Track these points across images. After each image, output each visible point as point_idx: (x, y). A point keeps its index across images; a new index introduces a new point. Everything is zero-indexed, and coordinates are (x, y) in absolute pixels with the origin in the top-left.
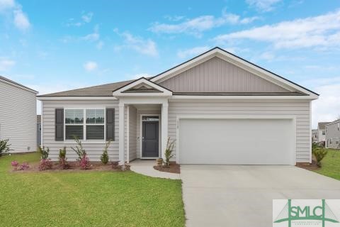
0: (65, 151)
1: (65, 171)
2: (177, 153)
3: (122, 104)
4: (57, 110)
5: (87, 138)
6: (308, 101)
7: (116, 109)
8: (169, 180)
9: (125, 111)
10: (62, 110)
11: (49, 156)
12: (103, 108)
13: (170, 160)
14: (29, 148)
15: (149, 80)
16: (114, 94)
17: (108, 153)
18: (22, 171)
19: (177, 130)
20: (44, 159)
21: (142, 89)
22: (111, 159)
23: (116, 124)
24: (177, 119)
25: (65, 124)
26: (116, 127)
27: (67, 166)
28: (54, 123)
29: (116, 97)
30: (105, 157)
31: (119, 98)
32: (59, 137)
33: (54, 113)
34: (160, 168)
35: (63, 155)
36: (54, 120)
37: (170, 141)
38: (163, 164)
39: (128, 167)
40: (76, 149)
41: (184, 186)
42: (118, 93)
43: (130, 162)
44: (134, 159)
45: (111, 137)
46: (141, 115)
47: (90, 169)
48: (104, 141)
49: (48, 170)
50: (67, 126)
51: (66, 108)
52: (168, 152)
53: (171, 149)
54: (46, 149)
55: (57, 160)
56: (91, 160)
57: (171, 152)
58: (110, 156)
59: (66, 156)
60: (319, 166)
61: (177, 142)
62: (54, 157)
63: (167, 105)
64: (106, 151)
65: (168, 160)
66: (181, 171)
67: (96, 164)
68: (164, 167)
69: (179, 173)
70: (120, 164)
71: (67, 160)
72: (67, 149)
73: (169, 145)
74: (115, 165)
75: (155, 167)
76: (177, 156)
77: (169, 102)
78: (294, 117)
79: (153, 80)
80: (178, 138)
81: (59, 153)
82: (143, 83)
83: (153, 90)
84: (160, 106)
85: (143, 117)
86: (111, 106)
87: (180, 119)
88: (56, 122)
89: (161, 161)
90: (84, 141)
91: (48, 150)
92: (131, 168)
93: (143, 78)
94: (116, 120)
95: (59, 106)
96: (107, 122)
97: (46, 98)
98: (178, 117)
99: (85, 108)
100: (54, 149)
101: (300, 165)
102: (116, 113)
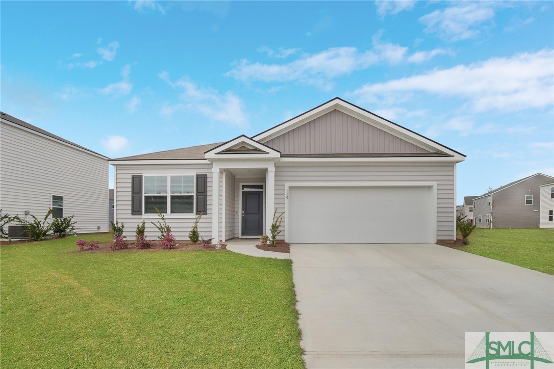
0: (144, 227)
1: (143, 250)
2: (286, 228)
3: (216, 169)
4: (133, 177)
5: (172, 212)
6: (452, 164)
7: (208, 175)
8: (276, 260)
9: (220, 177)
10: (140, 177)
11: (124, 234)
12: (193, 173)
13: (278, 238)
14: (99, 228)
15: (251, 139)
16: (207, 156)
17: (199, 230)
18: (89, 251)
19: (287, 201)
20: (118, 237)
21: (242, 149)
22: (203, 236)
23: (208, 193)
24: (287, 188)
25: (144, 195)
26: (208, 198)
27: (146, 246)
28: (130, 194)
29: (209, 159)
30: (194, 236)
31: (213, 161)
32: (136, 211)
33: (130, 181)
34: (264, 247)
35: (141, 232)
36: (130, 189)
37: (277, 215)
38: (268, 242)
39: (224, 247)
40: (158, 225)
41: (294, 266)
42: (211, 155)
43: (226, 241)
44: (232, 238)
45: (202, 210)
46: (241, 184)
47: (176, 248)
48: (193, 215)
49: (123, 251)
50: (146, 197)
51: (146, 174)
52: (275, 228)
53: (278, 224)
54: (120, 225)
55: (134, 239)
56: (177, 239)
57: (278, 227)
58: (201, 234)
59: (145, 234)
60: (465, 243)
61: (286, 215)
62: (130, 235)
63: (274, 169)
64: (196, 227)
65: (274, 237)
66: (291, 250)
67: (183, 244)
68: (269, 246)
69: (289, 252)
70: (214, 242)
71: (147, 239)
72: (146, 225)
73: (275, 219)
74: (207, 244)
75: (258, 247)
76: (286, 233)
77: (276, 167)
78: (435, 184)
79: (256, 139)
80: (287, 210)
81: (136, 229)
82: (243, 142)
83: (257, 151)
84: (264, 172)
85: (243, 186)
86: (202, 171)
87: (289, 187)
88: (133, 192)
89: (266, 239)
90: (168, 215)
91: (123, 227)
92: (227, 248)
93: (243, 136)
94: (208, 189)
95: (137, 172)
96: (197, 192)
97: (121, 163)
98: (288, 185)
99: (169, 174)
100: (130, 225)
101: (440, 242)
102: (208, 180)
